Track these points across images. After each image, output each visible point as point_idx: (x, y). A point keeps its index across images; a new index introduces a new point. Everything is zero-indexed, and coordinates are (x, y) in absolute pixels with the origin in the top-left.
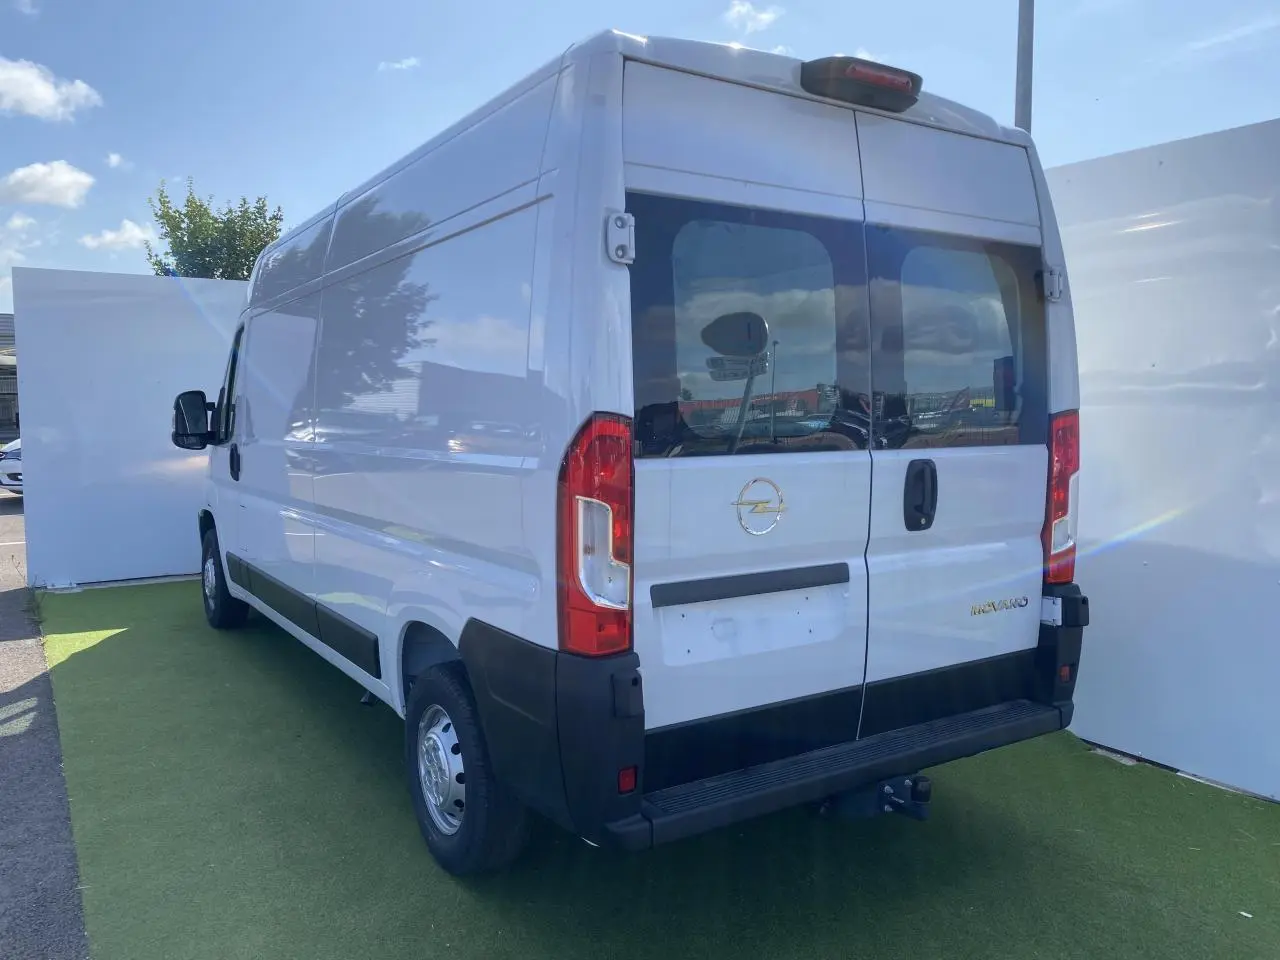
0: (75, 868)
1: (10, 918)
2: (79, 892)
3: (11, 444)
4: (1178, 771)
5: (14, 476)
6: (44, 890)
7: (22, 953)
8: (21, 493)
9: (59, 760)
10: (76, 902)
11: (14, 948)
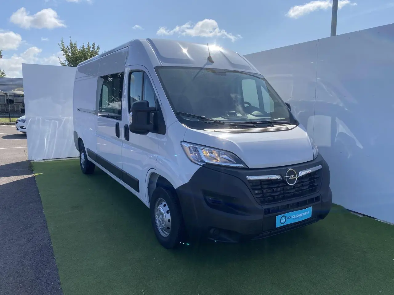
0: (50, 240)
1: (33, 253)
2: (52, 247)
3: (20, 118)
4: (376, 219)
5: (22, 127)
6: (42, 246)
7: (37, 263)
8: (26, 132)
9: (42, 210)
10: (51, 249)
11: (34, 262)
